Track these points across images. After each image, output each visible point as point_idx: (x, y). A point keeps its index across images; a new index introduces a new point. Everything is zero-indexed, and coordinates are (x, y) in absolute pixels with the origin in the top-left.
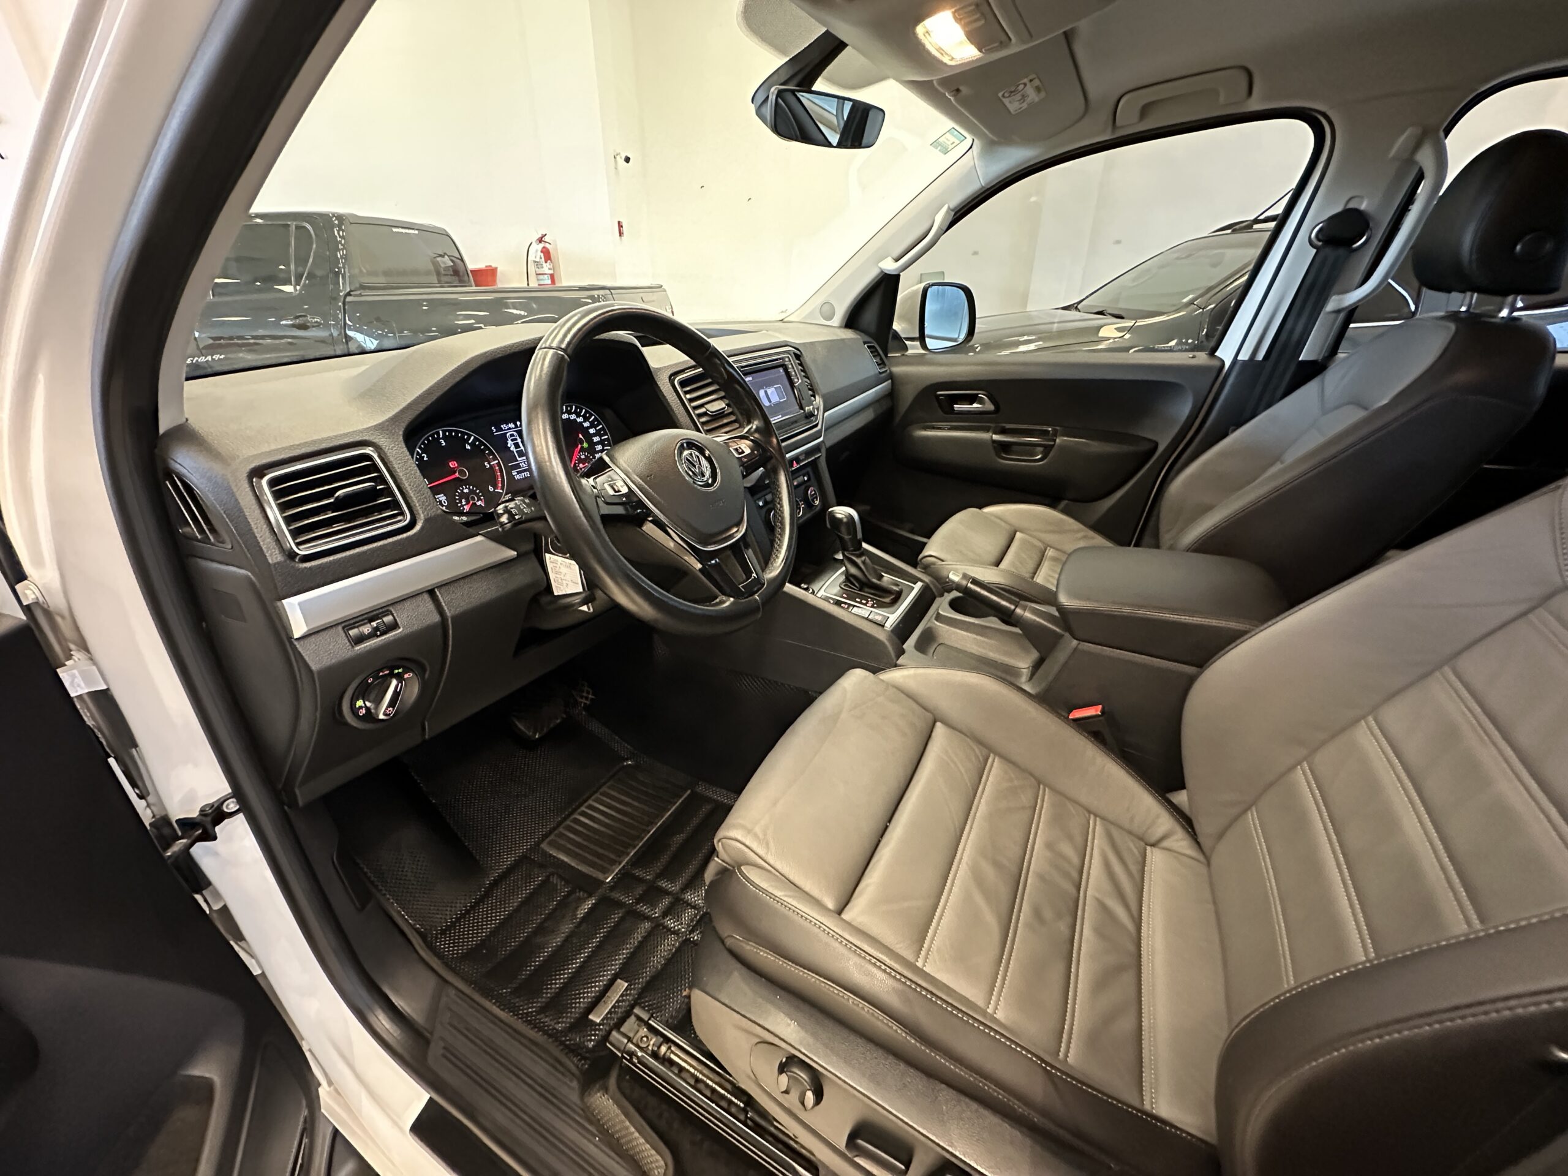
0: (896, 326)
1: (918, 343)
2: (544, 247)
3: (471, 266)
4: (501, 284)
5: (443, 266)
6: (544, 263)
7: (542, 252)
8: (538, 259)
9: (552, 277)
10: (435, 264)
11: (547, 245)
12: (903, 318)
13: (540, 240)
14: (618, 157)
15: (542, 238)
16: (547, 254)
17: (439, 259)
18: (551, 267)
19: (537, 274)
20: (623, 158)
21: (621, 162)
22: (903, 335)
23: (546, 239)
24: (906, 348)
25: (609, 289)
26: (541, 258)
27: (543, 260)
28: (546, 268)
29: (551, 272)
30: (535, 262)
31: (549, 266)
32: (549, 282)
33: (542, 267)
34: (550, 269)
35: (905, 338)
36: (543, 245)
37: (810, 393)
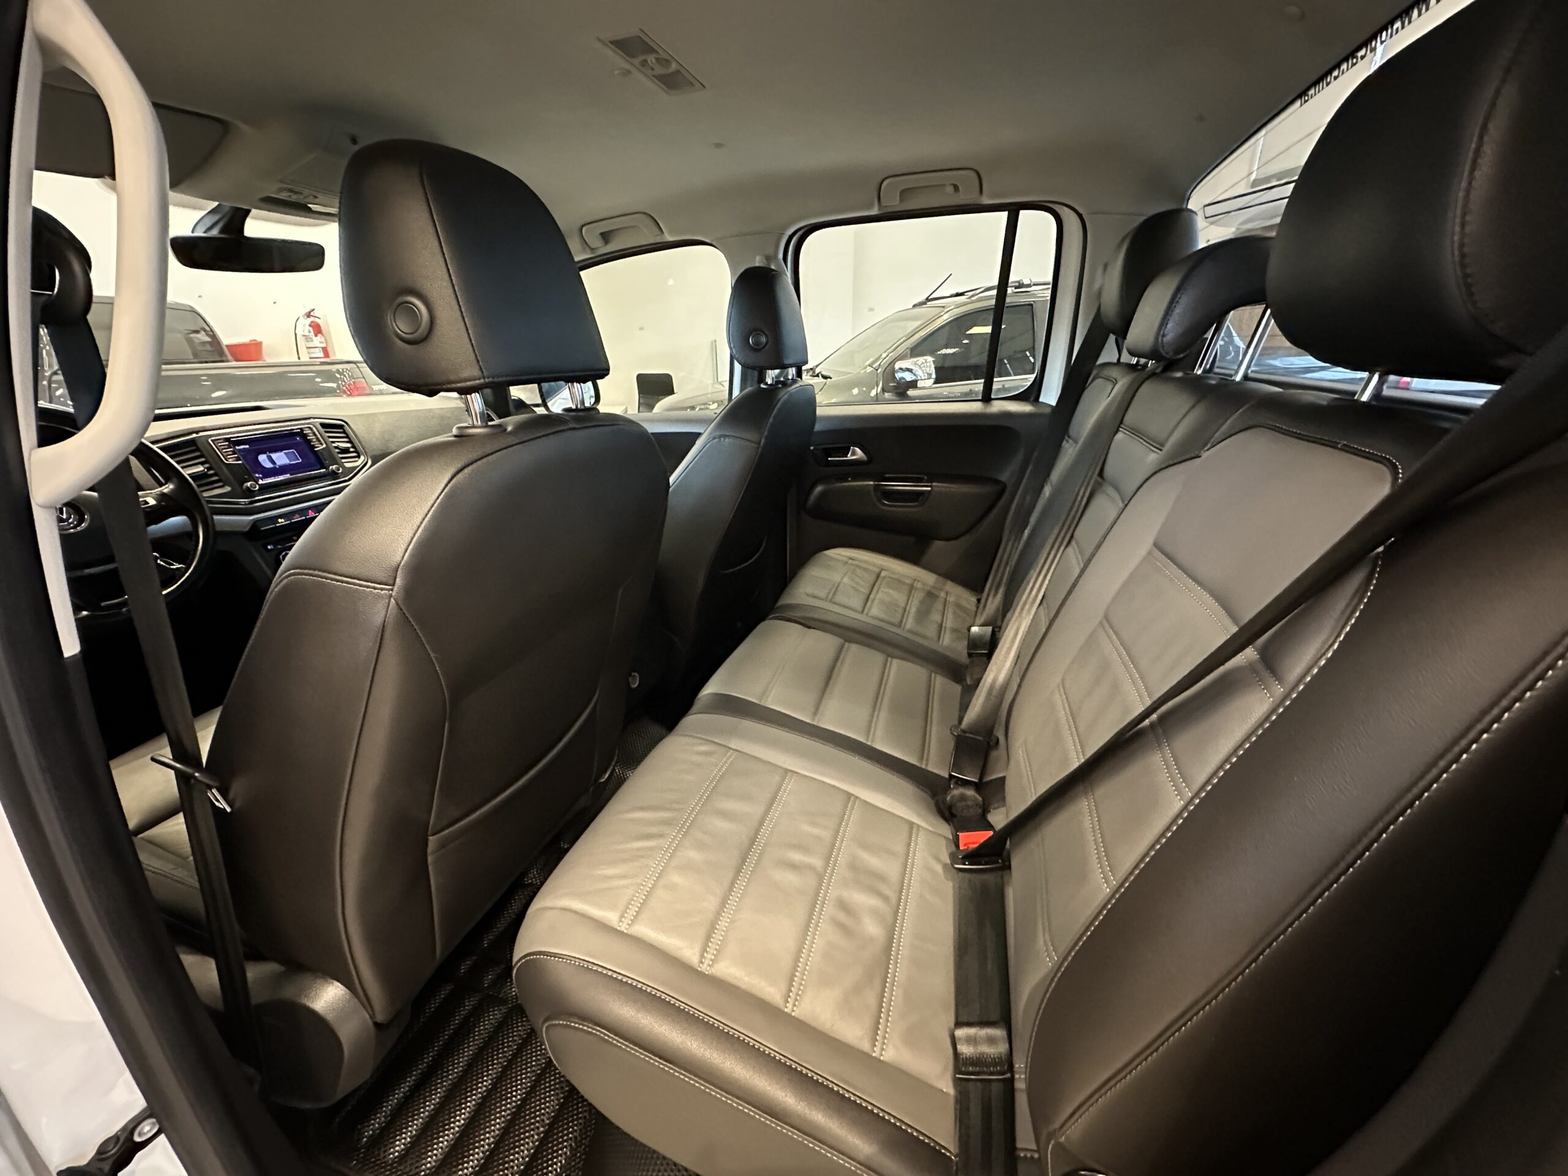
2: (312, 322)
4: (269, 359)
5: (197, 341)
6: (314, 337)
8: (306, 333)
9: (325, 351)
11: (317, 320)
13: (308, 315)
15: (310, 312)
16: (317, 328)
18: (322, 340)
19: (308, 348)
23: (314, 313)
25: (355, 362)
26: (310, 332)
27: (312, 333)
28: (318, 341)
29: (323, 345)
30: (304, 336)
31: (320, 340)
32: (322, 355)
33: (312, 341)
34: (321, 343)
36: (312, 319)
37: (340, 456)
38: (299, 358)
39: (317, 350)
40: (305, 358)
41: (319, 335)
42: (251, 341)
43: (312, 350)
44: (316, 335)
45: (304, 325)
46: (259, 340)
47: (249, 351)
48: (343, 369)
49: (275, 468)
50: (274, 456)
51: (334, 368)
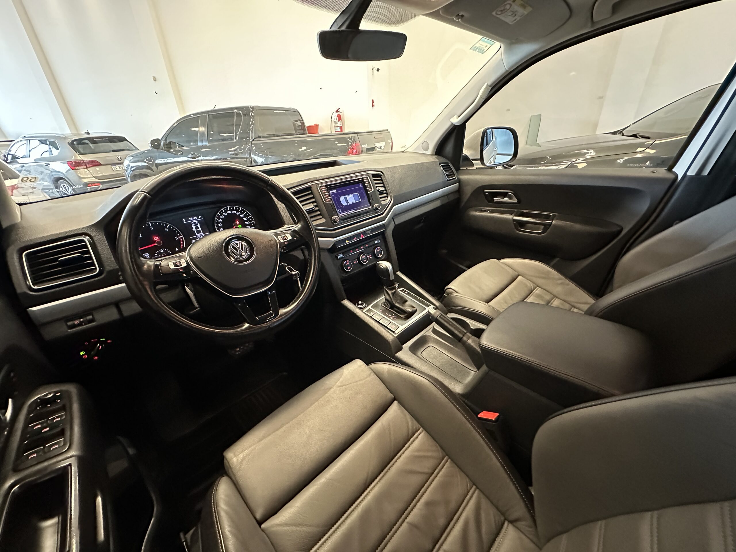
0: (466, 152)
1: (479, 162)
2: (338, 114)
3: (307, 124)
4: (320, 133)
5: (297, 125)
6: (338, 122)
7: (337, 116)
8: (335, 120)
9: (341, 128)
10: (294, 125)
11: (340, 113)
12: (469, 148)
13: (337, 111)
14: (374, 69)
15: (338, 110)
16: (339, 118)
17: (295, 123)
18: (341, 123)
19: (335, 127)
20: (376, 69)
21: (375, 71)
22: (471, 158)
23: (340, 110)
24: (473, 165)
25: (357, 133)
26: (337, 119)
27: (338, 120)
28: (339, 124)
29: (341, 125)
30: (334, 121)
31: (340, 123)
32: (340, 130)
33: (337, 124)
34: (340, 124)
35: (472, 159)
36: (338, 113)
37: (380, 196)
38: (331, 132)
39: (338, 128)
40: (333, 132)
41: (340, 121)
42: (315, 124)
43: (337, 128)
44: (339, 121)
45: (335, 116)
46: (318, 124)
47: (313, 129)
48: (351, 137)
49: (348, 205)
50: (348, 197)
51: (347, 136)
